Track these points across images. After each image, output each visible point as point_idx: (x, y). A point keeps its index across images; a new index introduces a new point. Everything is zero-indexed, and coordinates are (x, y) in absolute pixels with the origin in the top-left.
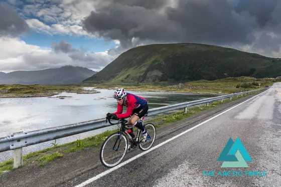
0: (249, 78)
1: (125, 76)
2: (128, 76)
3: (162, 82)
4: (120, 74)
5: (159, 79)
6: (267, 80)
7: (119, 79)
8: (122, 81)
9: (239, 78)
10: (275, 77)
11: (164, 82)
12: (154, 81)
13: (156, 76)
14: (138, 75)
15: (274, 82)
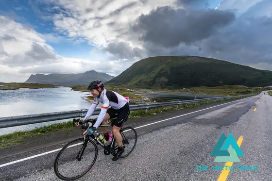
0: (242, 86)
1: (138, 80)
2: (140, 81)
3: (168, 87)
4: (134, 79)
5: (165, 84)
6: (257, 89)
7: (133, 83)
8: (136, 84)
9: (234, 86)
10: (263, 87)
11: (170, 87)
12: (162, 85)
13: (163, 82)
14: (149, 80)
15: (262, 90)
